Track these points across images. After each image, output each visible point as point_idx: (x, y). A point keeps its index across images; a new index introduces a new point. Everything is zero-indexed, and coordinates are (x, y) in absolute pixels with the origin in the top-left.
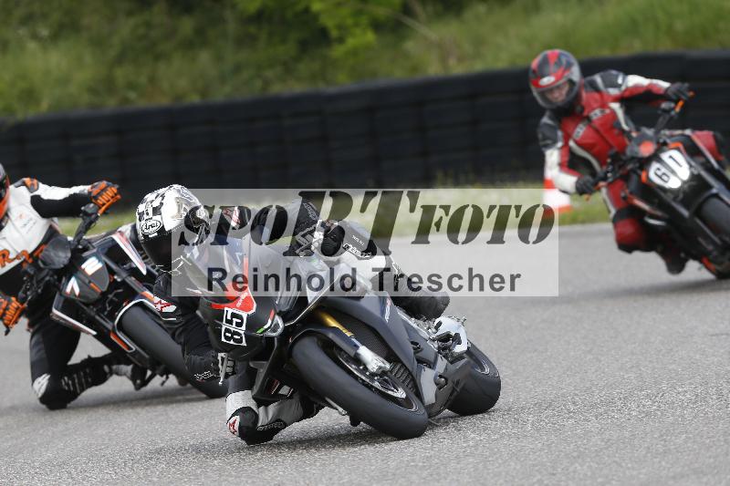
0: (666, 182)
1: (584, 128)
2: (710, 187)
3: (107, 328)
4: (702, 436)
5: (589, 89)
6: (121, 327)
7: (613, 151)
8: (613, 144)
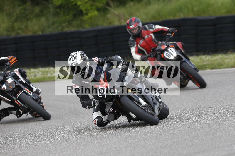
0: (169, 57)
1: (142, 41)
2: (182, 59)
3: (14, 99)
4: (204, 140)
5: (144, 29)
6: (19, 99)
7: (153, 48)
8: (151, 46)
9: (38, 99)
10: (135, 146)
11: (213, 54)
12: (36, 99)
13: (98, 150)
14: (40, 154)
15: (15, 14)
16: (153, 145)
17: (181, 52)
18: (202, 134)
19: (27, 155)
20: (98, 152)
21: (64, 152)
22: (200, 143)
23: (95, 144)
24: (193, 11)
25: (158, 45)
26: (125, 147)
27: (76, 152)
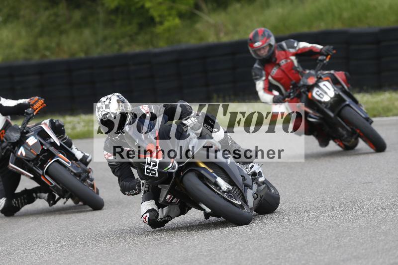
0: (322, 98)
1: (277, 70)
2: (345, 101)
3: (39, 174)
5: (279, 49)
6: (47, 173)
7: (294, 81)
8: (292, 78)
9: (81, 173)
10: (242, 248)
11: (375, 92)
12: (78, 173)
13: (178, 254)
14: (81, 261)
15: (39, 23)
16: (272, 246)
17: (344, 89)
18: (355, 228)
19: (58, 263)
20: (179, 258)
21: (121, 258)
22: (352, 243)
23: (173, 245)
24: (340, 18)
25: (302, 76)
26: (226, 250)
27: (143, 257)
